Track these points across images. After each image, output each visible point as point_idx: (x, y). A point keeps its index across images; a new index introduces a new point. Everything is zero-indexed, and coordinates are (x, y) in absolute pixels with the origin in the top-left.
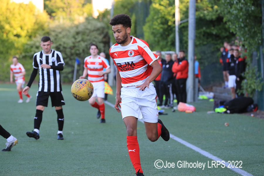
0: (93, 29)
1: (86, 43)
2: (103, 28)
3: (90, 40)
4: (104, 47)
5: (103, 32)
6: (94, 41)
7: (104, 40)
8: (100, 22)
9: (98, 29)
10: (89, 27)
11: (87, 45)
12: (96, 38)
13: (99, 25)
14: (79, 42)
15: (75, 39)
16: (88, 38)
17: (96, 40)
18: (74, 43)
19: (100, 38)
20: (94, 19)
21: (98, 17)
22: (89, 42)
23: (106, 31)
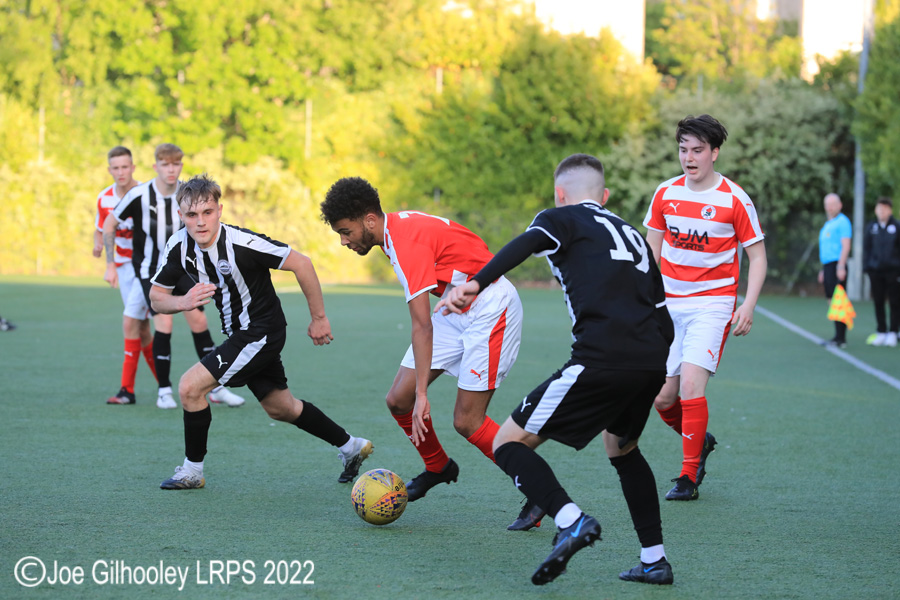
0: (799, 116)
1: (775, 163)
2: (834, 114)
3: (787, 152)
4: (835, 175)
5: (831, 129)
6: (802, 154)
7: (835, 152)
8: (823, 93)
9: (816, 119)
10: (789, 110)
11: (777, 169)
12: (807, 144)
13: (821, 103)
14: (756, 156)
15: (745, 146)
16: (784, 144)
17: (810, 152)
18: (738, 161)
19: (824, 145)
20: (805, 84)
21: (817, 78)
22: (786, 159)
23: (841, 122)
